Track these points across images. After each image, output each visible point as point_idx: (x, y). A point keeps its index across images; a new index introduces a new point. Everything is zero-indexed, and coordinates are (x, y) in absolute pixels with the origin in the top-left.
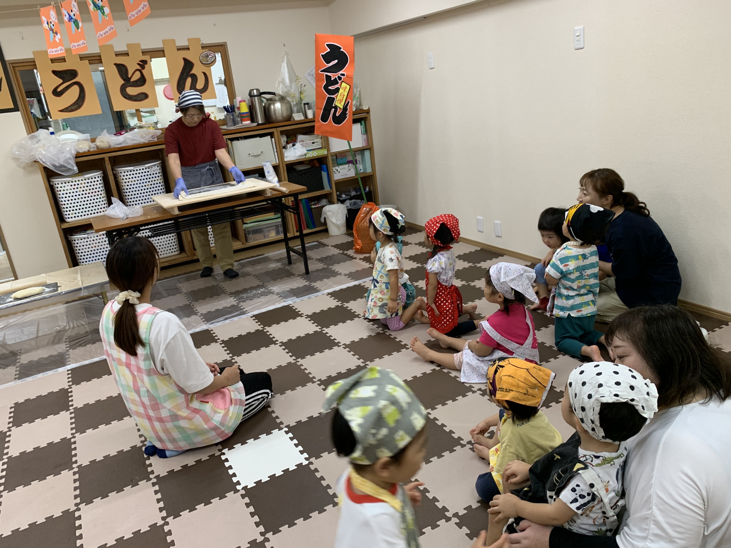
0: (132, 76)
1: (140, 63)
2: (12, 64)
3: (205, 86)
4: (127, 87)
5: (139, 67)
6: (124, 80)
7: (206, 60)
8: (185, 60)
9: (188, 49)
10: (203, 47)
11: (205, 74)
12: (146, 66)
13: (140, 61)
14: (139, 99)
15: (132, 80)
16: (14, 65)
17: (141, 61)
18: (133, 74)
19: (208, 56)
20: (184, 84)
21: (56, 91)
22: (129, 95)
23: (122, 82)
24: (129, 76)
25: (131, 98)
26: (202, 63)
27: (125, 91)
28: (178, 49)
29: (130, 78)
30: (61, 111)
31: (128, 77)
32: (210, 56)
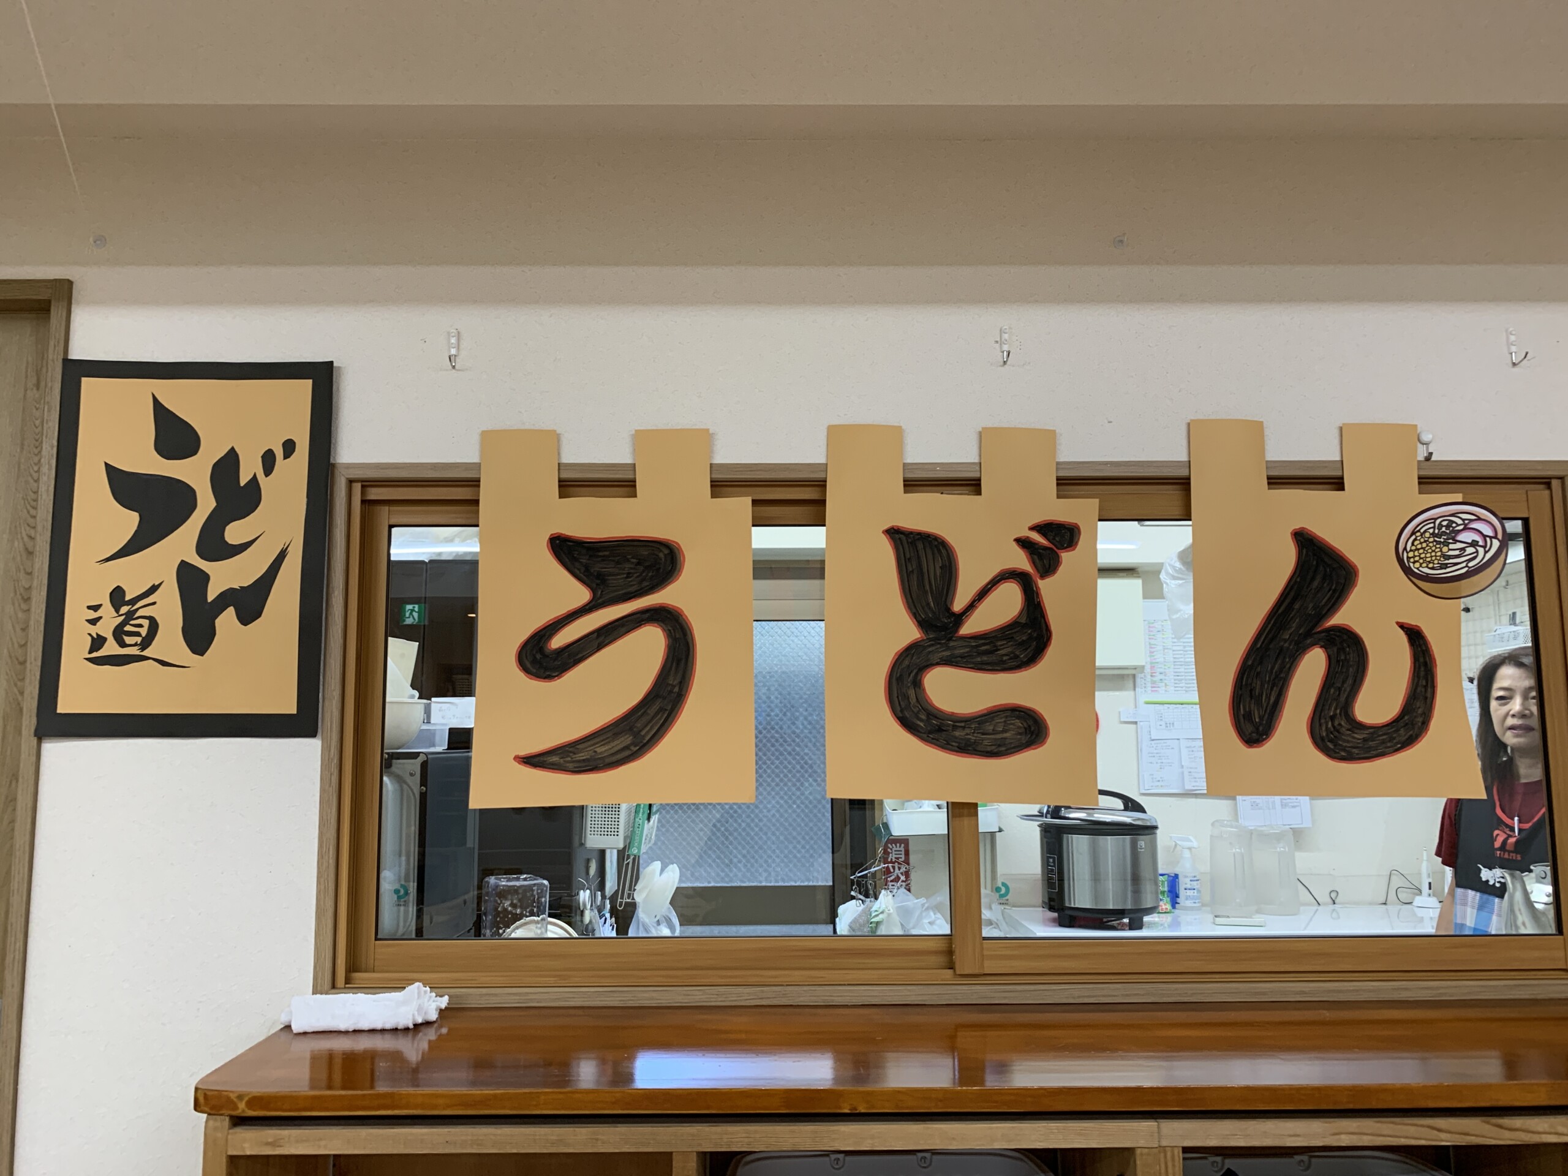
0: (971, 606)
1: (1036, 537)
2: (367, 484)
3: (1407, 708)
4: (929, 665)
5: (1021, 561)
6: (922, 624)
7: (1434, 552)
8: (1304, 540)
9: (1338, 484)
10: (1427, 482)
11: (1415, 636)
12: (1065, 556)
13: (1037, 528)
14: (987, 742)
15: (966, 629)
16: (374, 494)
17: (1043, 528)
18: (983, 594)
19: (1453, 535)
20: (1280, 683)
21: (541, 650)
22: (933, 714)
23: (911, 633)
24: (958, 606)
25: (940, 730)
26: (1407, 571)
27: (918, 684)
28: (1274, 482)
29: (959, 619)
30: (533, 761)
31: (948, 610)
32: (1467, 537)
